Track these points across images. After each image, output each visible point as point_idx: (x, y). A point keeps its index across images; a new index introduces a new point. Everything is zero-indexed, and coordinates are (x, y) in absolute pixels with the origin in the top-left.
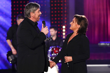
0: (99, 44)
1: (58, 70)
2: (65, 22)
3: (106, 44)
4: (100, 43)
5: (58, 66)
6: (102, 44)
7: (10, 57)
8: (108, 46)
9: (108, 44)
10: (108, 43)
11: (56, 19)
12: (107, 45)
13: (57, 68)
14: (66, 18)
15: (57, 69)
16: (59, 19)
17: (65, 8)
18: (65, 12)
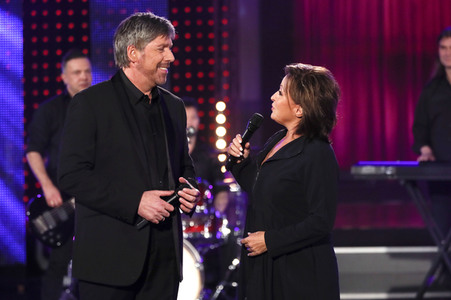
0: (354, 170)
1: (202, 268)
2: (225, 87)
3: (383, 169)
4: (358, 164)
5: (201, 254)
6: (367, 170)
7: (39, 222)
8: (390, 178)
9: (389, 171)
10: (387, 166)
11: (188, 75)
12: (385, 175)
13: (197, 262)
14: (226, 74)
15: (198, 265)
16: (200, 75)
17: (225, 35)
18: (225, 47)
